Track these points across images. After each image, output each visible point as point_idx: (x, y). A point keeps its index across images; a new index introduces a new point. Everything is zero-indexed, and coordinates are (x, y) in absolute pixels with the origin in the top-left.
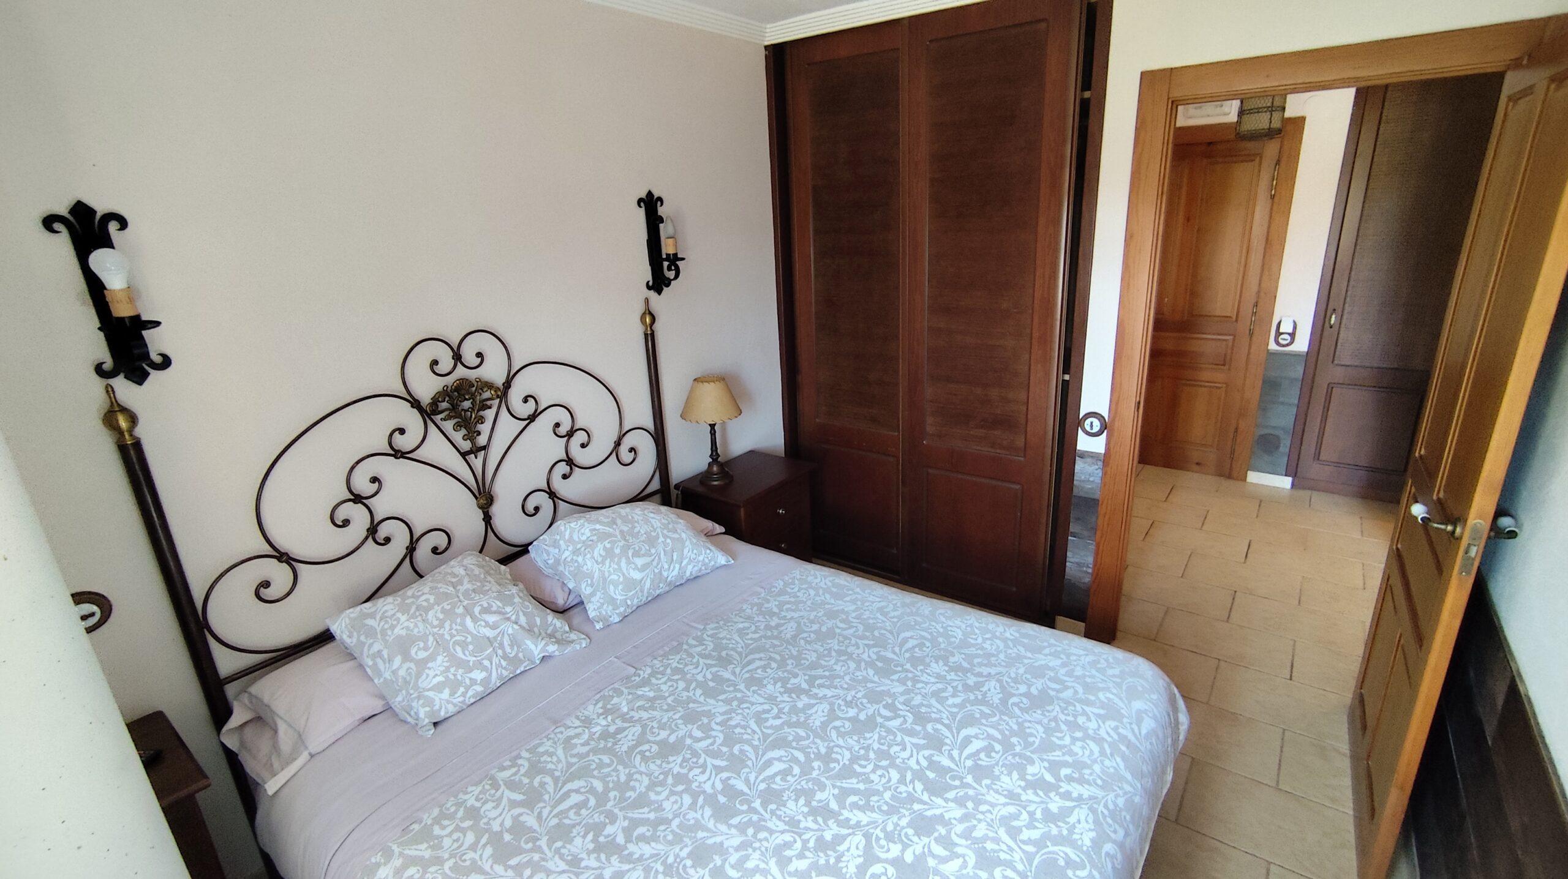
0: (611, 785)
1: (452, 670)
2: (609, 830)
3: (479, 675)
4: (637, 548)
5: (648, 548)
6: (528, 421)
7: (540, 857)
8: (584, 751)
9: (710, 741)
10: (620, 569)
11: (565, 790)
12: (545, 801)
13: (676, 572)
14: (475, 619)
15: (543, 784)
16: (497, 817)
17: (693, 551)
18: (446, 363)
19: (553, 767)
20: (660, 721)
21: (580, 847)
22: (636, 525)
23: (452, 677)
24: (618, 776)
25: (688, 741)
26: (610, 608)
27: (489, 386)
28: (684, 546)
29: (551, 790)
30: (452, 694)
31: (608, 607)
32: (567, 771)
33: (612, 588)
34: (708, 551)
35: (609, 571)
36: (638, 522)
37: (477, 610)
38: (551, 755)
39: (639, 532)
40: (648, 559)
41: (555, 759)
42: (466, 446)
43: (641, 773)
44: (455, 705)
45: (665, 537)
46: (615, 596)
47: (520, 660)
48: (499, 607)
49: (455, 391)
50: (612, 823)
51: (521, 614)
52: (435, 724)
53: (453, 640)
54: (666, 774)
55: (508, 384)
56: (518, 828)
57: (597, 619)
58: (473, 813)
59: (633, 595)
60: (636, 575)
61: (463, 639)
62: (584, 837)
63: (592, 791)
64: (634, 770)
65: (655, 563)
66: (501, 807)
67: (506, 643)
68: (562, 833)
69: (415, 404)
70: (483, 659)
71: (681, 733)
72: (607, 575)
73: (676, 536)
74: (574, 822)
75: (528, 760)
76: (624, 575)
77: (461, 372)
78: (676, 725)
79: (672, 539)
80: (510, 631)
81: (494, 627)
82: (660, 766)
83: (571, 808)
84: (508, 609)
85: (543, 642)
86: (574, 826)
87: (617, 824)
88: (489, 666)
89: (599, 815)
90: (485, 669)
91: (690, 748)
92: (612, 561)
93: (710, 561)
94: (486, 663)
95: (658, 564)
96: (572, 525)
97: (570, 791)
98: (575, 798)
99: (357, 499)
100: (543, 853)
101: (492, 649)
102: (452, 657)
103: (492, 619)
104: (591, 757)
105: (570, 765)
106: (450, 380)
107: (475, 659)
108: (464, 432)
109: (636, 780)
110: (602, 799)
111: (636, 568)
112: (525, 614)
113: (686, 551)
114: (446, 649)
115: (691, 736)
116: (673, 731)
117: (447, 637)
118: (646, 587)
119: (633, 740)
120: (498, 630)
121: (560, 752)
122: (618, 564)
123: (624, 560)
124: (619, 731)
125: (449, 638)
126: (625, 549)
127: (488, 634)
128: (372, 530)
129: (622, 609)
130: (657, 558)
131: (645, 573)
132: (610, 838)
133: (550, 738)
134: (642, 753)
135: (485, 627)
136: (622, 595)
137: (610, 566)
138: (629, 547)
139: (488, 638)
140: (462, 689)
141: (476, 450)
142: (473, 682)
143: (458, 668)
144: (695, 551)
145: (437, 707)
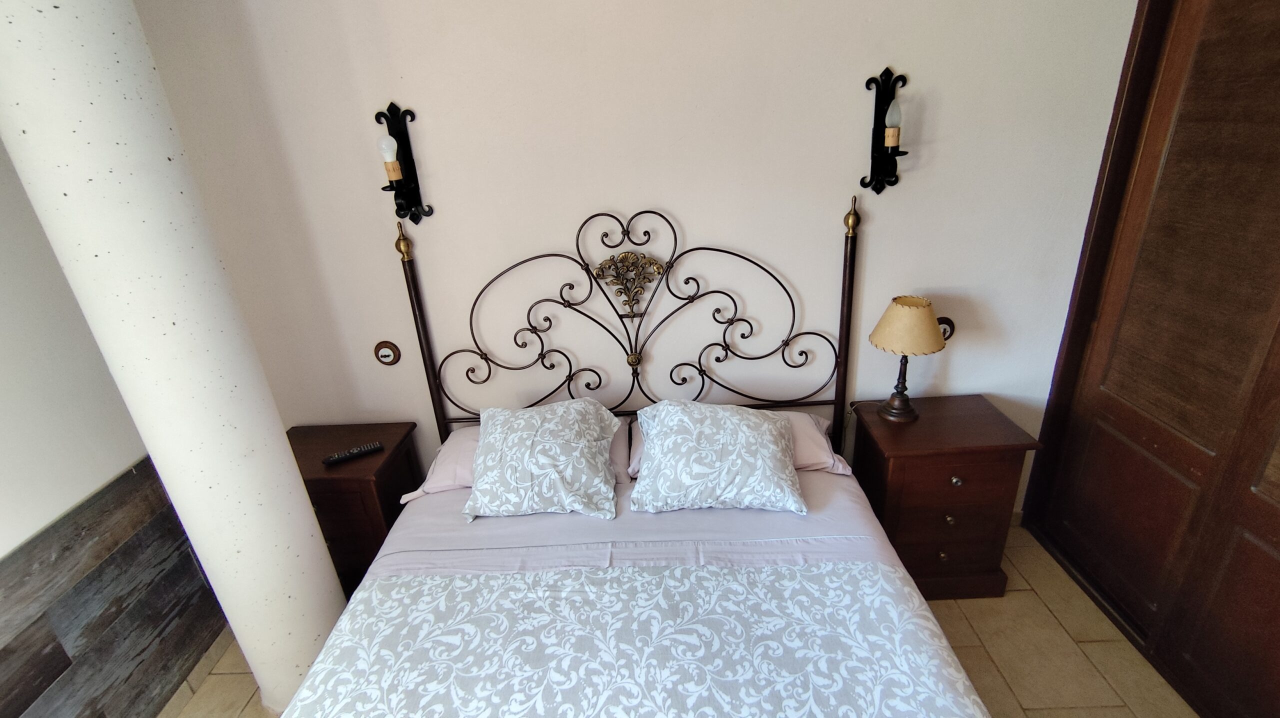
0: (724, 654)
1: (498, 485)
2: (691, 686)
3: (513, 498)
4: (703, 455)
5: (714, 459)
6: (687, 301)
7: (637, 660)
8: (731, 609)
9: (827, 682)
10: (676, 468)
11: (694, 626)
12: (675, 623)
13: (731, 495)
14: (531, 455)
15: (685, 609)
16: (642, 607)
17: (760, 482)
18: (617, 237)
19: (702, 604)
20: (804, 628)
21: (663, 679)
22: (722, 432)
23: (495, 490)
24: (734, 651)
25: (810, 668)
26: (651, 497)
27: (652, 261)
28: (751, 474)
29: (686, 618)
30: (491, 502)
31: (650, 495)
32: (708, 614)
33: (662, 480)
34: (778, 490)
35: (666, 465)
36: (725, 430)
37: (539, 447)
38: (707, 593)
39: (719, 440)
40: (707, 470)
41: (707, 599)
42: (624, 310)
43: (752, 665)
44: (491, 511)
45: (739, 456)
46: (660, 490)
47: (553, 502)
48: (556, 453)
49: (620, 262)
50: (697, 684)
51: (570, 466)
52: (477, 517)
53: (511, 463)
54: (770, 683)
55: (670, 265)
56: (645, 627)
57: (635, 502)
58: (633, 593)
59: (675, 496)
60: (686, 480)
61: (517, 466)
62: (672, 674)
63: (708, 645)
64: (749, 657)
65: (711, 477)
66: (650, 602)
67: (544, 485)
68: (663, 655)
69: (586, 268)
70: (521, 488)
71: (811, 654)
72: (663, 466)
73: (752, 460)
74: (676, 656)
75: (691, 584)
76: (676, 473)
77: (628, 247)
78: (814, 642)
79: (744, 462)
80: (553, 477)
81: (542, 467)
82: (770, 672)
83: (685, 643)
84: (562, 458)
85: (573, 498)
86: (674, 659)
87: (700, 688)
88: (523, 495)
89: (695, 669)
90: (520, 496)
91: (806, 676)
92: (674, 456)
93: (778, 501)
94: (522, 492)
95: (715, 479)
96: (670, 408)
97: (697, 631)
98: (693, 640)
99: (534, 330)
100: (641, 658)
101: (530, 484)
102: (502, 475)
103: (543, 460)
104: (732, 620)
105: (713, 611)
106: (617, 252)
107: (516, 485)
108: (624, 297)
109: (743, 667)
110: (708, 659)
111: (690, 474)
112: (574, 467)
113: (752, 479)
114: (502, 468)
115: (816, 664)
116: (805, 647)
117: (508, 459)
118: (692, 495)
119: (771, 631)
120: (544, 472)
121: (714, 598)
122: (677, 462)
123: (683, 460)
124: (769, 613)
125: (509, 460)
126: (690, 452)
127: (533, 471)
128: (542, 356)
129: (660, 504)
130: (717, 473)
131: (696, 482)
132: (686, 693)
133: (718, 580)
134: (767, 647)
135: (534, 464)
136: (666, 492)
137: (669, 461)
138: (697, 450)
139: (532, 474)
140: (498, 503)
141: (632, 316)
142: (508, 501)
143: (501, 485)
144: (762, 484)
145: (478, 506)
